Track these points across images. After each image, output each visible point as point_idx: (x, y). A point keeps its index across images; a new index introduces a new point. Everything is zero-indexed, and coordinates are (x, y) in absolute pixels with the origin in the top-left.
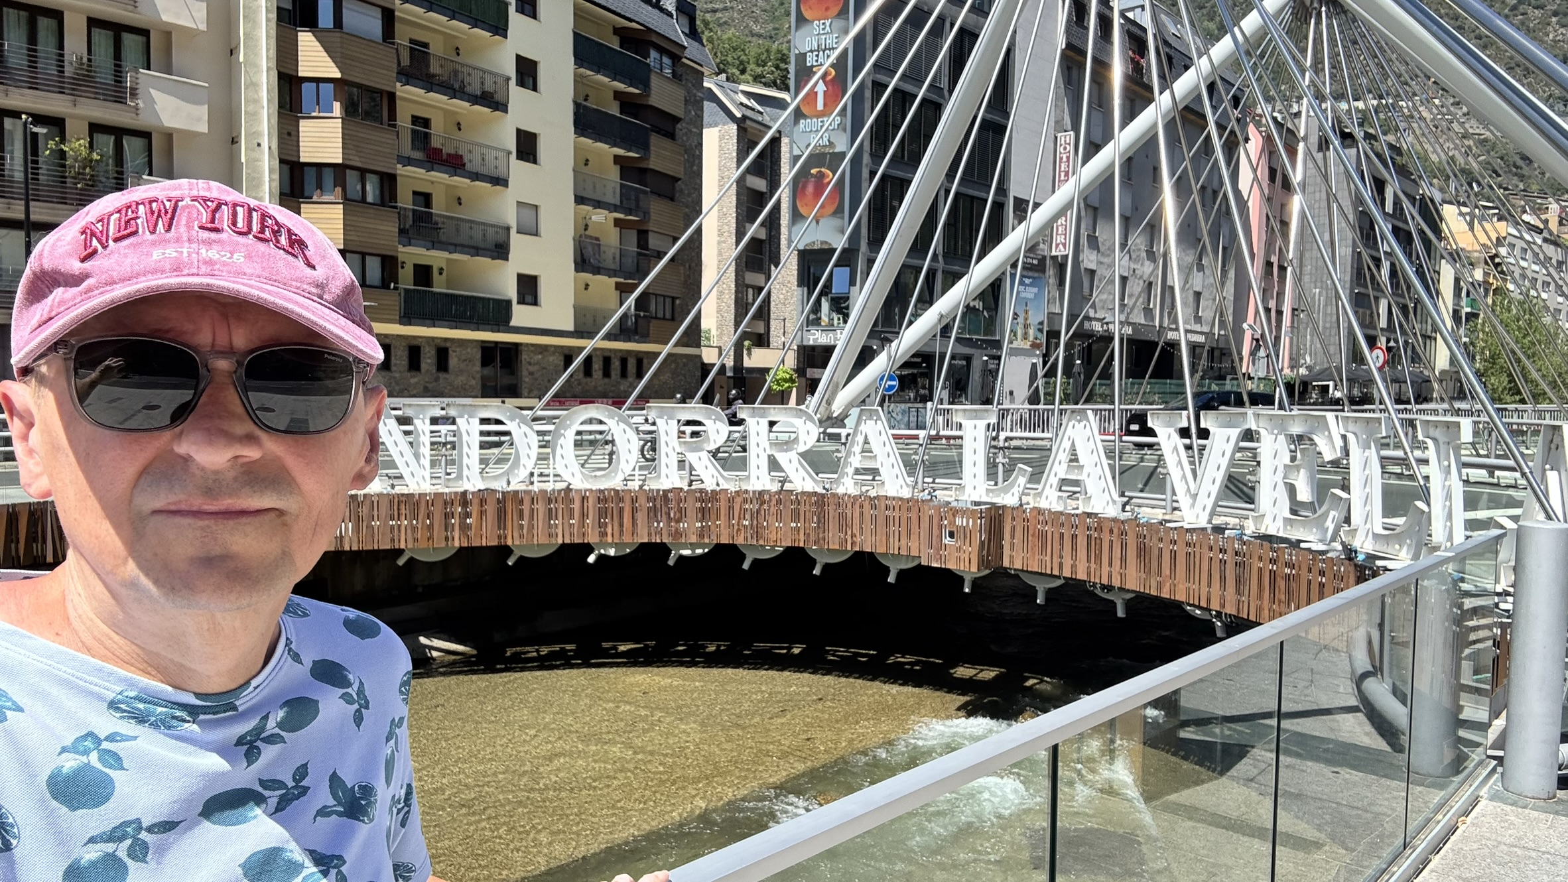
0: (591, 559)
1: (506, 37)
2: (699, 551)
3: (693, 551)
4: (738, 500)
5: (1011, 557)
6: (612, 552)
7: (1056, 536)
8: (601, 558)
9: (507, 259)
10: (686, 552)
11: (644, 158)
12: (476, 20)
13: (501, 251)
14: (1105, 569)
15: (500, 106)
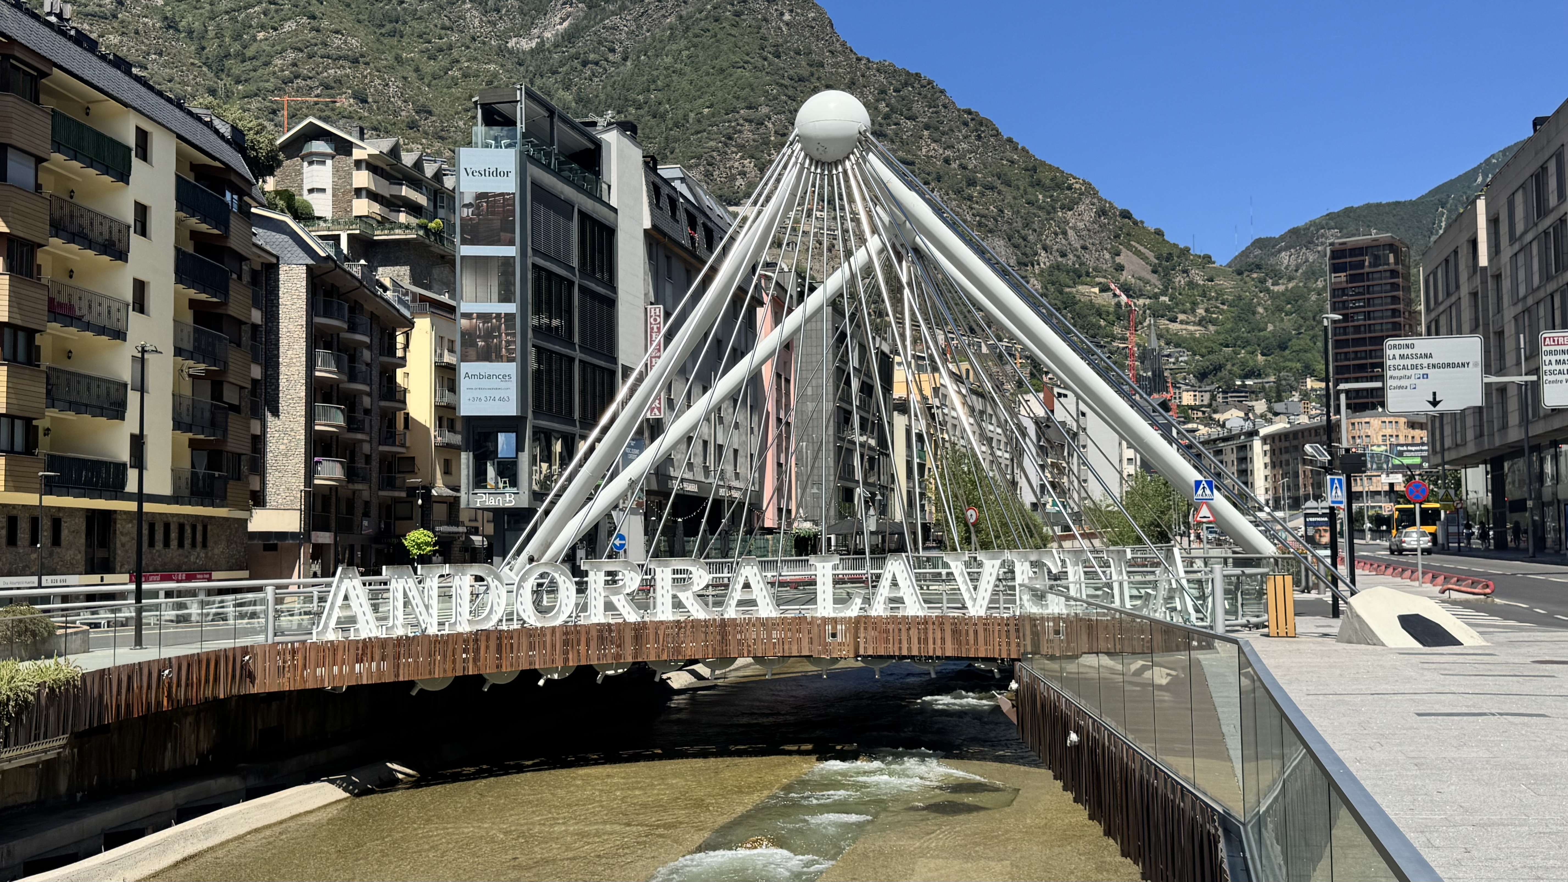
0: (541, 683)
1: (128, 183)
2: (620, 671)
3: (616, 671)
4: (663, 627)
5: (865, 648)
6: (556, 676)
7: (896, 631)
8: (548, 681)
9: (123, 419)
10: (611, 672)
11: (224, 304)
12: (107, 167)
13: (118, 411)
14: (931, 646)
15: (121, 255)
